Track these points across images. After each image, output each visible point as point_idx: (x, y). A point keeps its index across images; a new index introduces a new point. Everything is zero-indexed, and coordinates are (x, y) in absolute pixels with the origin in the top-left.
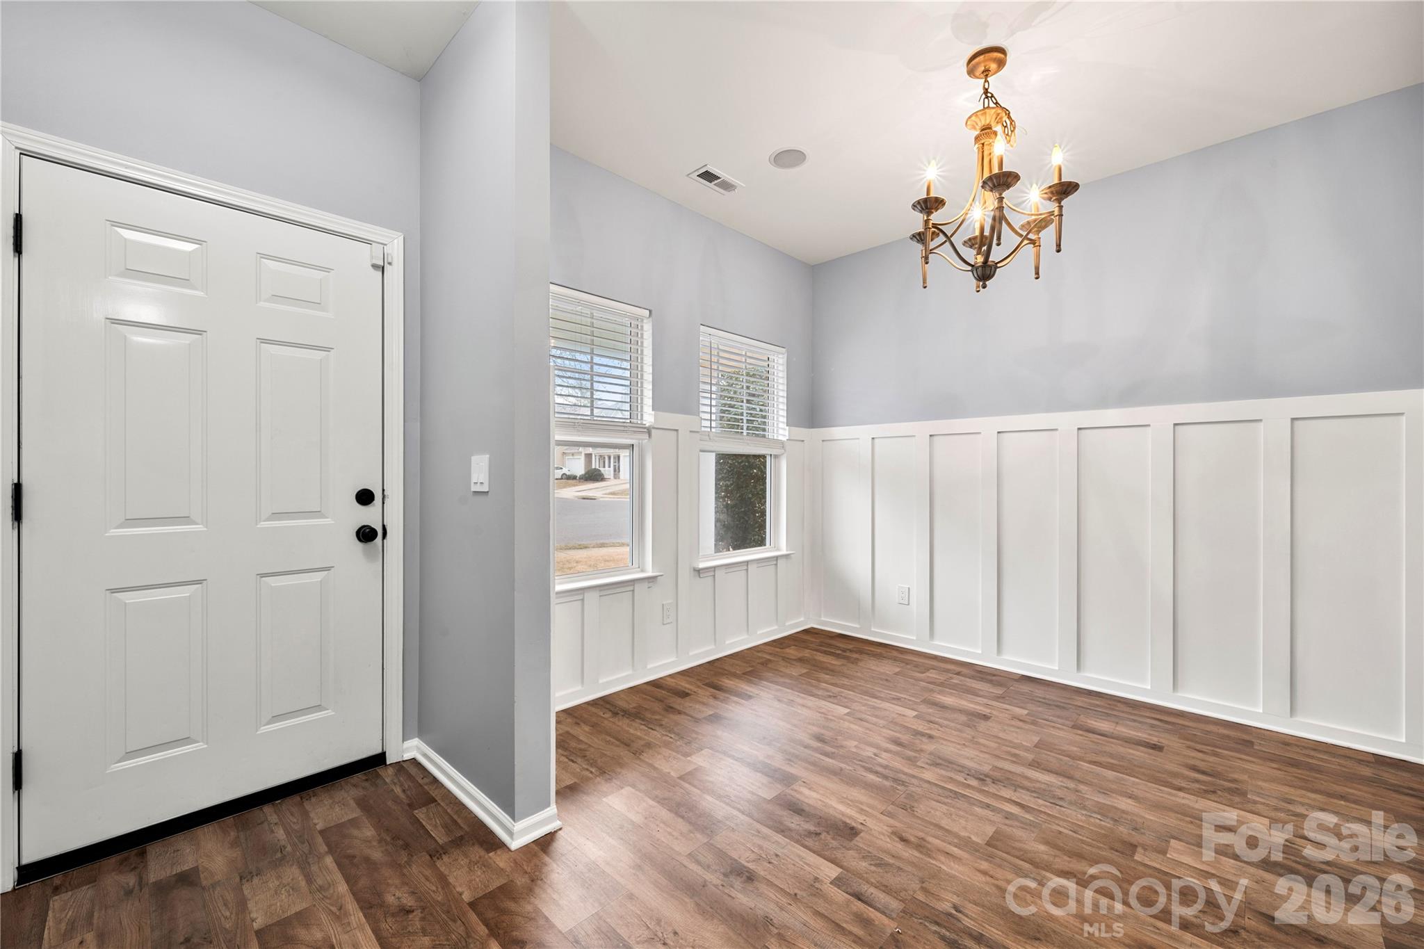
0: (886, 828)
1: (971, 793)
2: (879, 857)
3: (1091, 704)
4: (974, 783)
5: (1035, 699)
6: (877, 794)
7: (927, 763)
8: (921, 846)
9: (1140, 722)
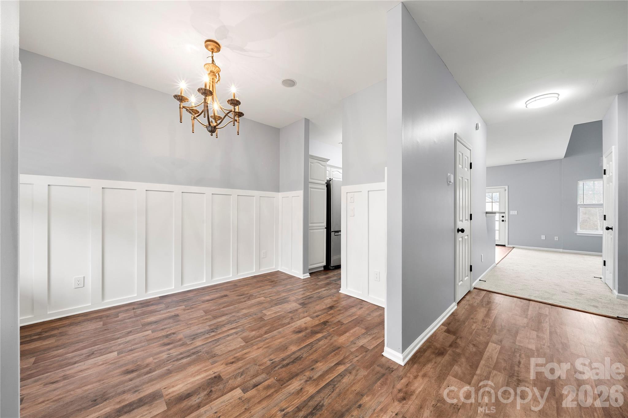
0: (222, 366)
1: (218, 337)
2: (238, 373)
3: (195, 294)
4: (213, 334)
5: (178, 301)
6: (199, 362)
7: (191, 341)
8: (238, 359)
9: (213, 292)
